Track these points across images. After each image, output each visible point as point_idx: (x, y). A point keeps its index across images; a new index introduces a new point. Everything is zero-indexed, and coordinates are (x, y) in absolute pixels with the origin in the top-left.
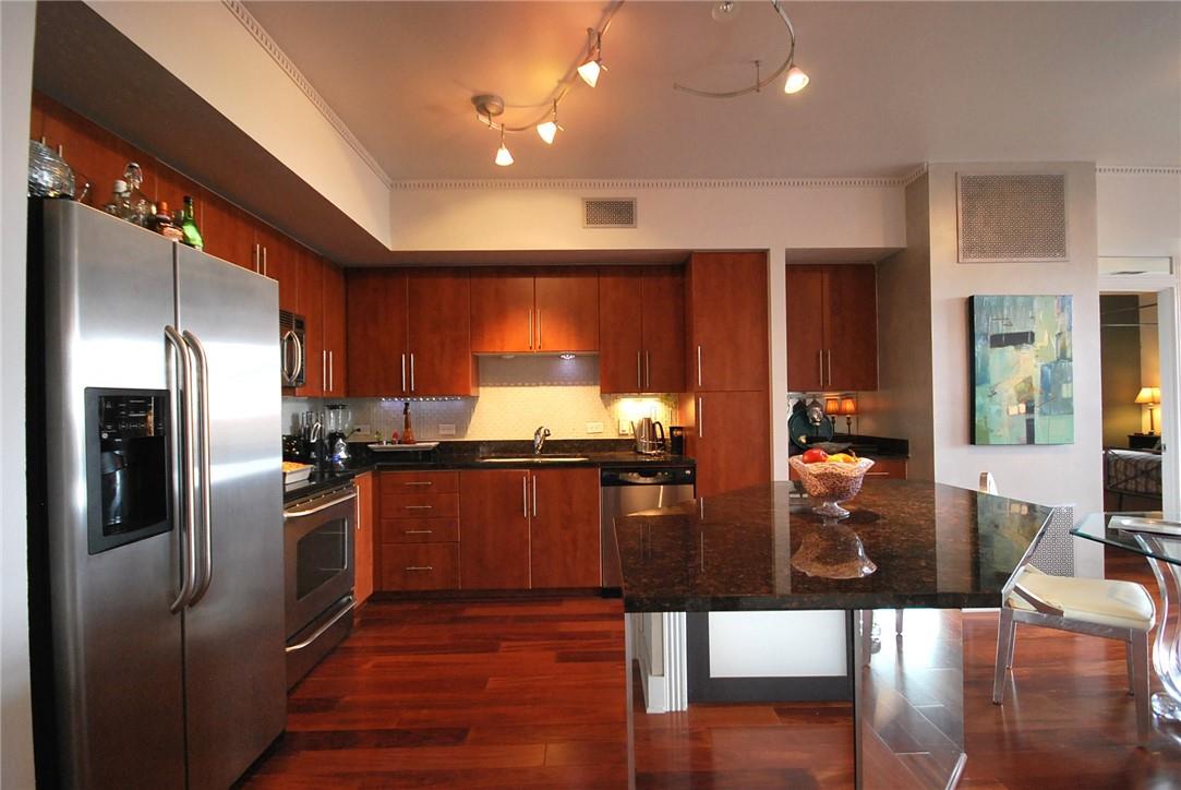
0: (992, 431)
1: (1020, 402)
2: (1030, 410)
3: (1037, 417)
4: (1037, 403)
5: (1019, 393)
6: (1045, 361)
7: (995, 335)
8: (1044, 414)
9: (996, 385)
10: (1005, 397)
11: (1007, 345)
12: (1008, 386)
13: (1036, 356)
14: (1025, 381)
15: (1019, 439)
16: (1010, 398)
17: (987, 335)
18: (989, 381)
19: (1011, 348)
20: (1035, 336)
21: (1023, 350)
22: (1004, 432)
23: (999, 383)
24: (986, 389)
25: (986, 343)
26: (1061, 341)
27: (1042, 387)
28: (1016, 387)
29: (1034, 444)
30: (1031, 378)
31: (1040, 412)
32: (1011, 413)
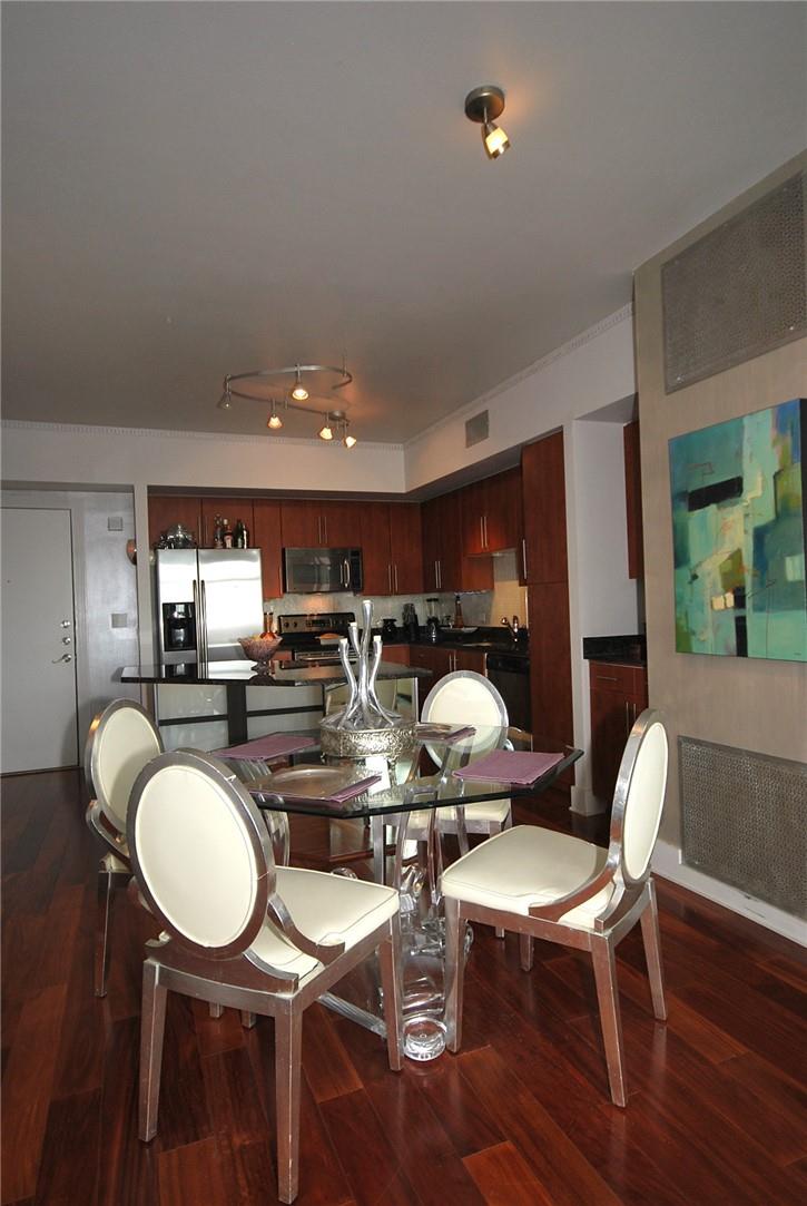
0: (694, 633)
1: (727, 591)
2: (740, 601)
3: (749, 612)
4: (748, 591)
5: (726, 576)
6: (760, 522)
7: (693, 492)
8: (759, 608)
9: (697, 566)
10: (708, 582)
11: (708, 505)
12: (711, 566)
13: (746, 516)
14: (731, 557)
15: (727, 647)
16: (714, 584)
17: (686, 492)
18: (689, 560)
19: (713, 507)
20: (745, 481)
21: (729, 509)
22: (709, 635)
23: (699, 564)
24: (685, 573)
25: (684, 505)
26: (783, 483)
27: (755, 565)
28: (720, 566)
29: (746, 656)
30: (739, 551)
31: (754, 605)
32: (716, 607)
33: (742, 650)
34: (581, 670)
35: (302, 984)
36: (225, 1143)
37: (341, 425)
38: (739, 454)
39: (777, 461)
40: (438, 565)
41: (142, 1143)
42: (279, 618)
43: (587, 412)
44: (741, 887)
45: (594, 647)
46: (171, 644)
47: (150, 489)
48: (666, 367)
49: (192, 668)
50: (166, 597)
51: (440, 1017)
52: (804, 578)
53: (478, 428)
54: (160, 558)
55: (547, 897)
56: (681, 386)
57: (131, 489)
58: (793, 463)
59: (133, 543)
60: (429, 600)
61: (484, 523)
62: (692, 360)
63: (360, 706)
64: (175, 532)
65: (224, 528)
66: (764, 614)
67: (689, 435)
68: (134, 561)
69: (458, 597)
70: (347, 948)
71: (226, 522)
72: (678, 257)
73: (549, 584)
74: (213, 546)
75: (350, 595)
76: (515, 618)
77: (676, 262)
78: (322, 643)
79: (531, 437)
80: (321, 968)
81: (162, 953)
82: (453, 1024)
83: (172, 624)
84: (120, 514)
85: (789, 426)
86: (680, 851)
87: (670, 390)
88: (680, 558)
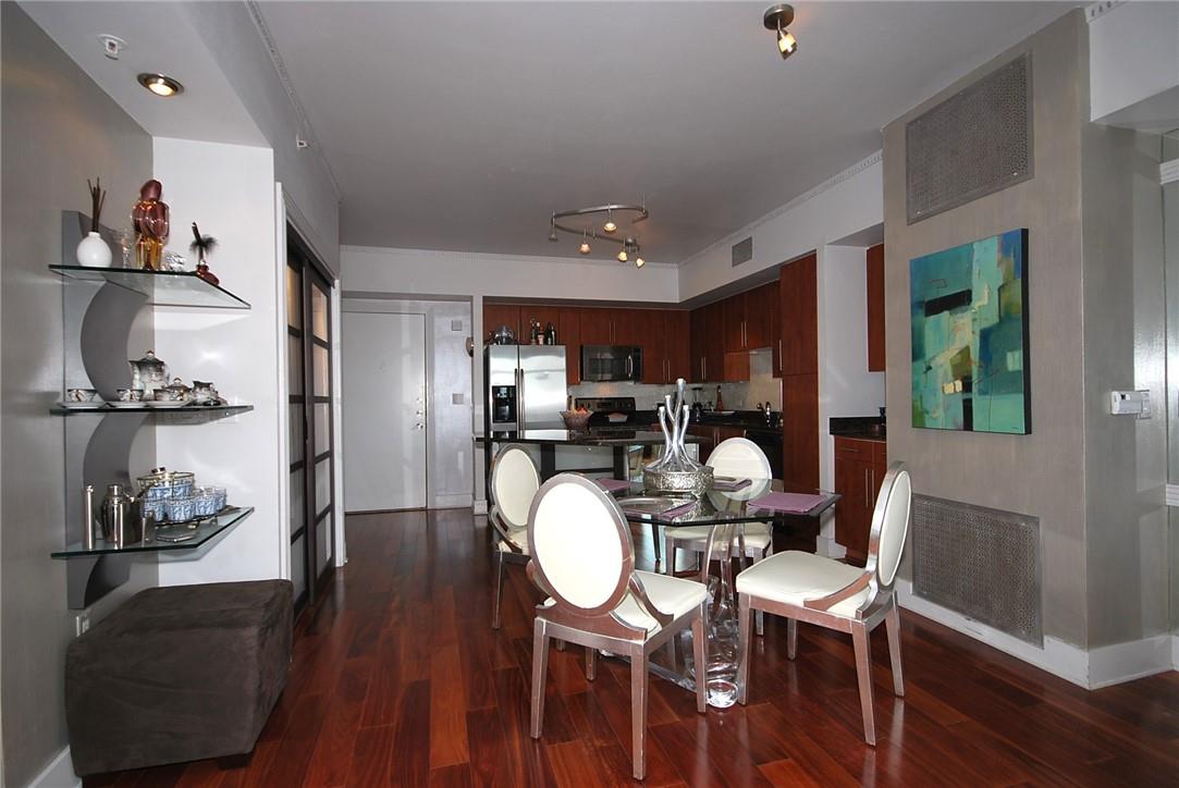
0: (927, 413)
1: (956, 379)
2: (967, 387)
3: (974, 396)
4: (975, 378)
5: (956, 368)
6: (986, 325)
7: (929, 302)
8: (983, 392)
9: (931, 359)
10: (940, 372)
11: (942, 311)
12: (943, 359)
13: (974, 320)
14: (961, 352)
15: (955, 423)
16: (946, 373)
17: (922, 302)
18: (924, 355)
19: (946, 313)
20: (974, 293)
21: (959, 315)
22: (940, 413)
23: (934, 357)
24: (921, 365)
25: (921, 312)
26: (1005, 295)
27: (980, 358)
28: (951, 360)
29: (972, 430)
30: (967, 348)
31: (979, 390)
32: (947, 392)
33: (968, 424)
34: (827, 444)
35: (649, 636)
36: (589, 744)
37: (634, 249)
38: (969, 271)
39: (1001, 277)
40: (703, 361)
41: (534, 739)
42: (576, 400)
43: (837, 239)
44: (963, 612)
45: (838, 425)
46: (498, 417)
47: (485, 299)
48: (908, 202)
49: (513, 434)
50: (494, 381)
51: (732, 680)
52: (1022, 369)
53: (743, 251)
54: (491, 351)
55: (817, 594)
56: (919, 219)
57: (470, 299)
58: (1014, 279)
59: (471, 340)
60: (695, 389)
61: (744, 326)
62: (930, 198)
63: (673, 455)
64: (500, 331)
65: (537, 329)
66: (988, 397)
67: (926, 257)
68: (471, 354)
69: (719, 387)
70: (675, 618)
71: (538, 324)
72: (921, 118)
73: (801, 374)
74: (529, 343)
75: (631, 383)
76: (768, 403)
77: (919, 122)
78: (611, 420)
79: (788, 258)
80: (660, 628)
81: (548, 613)
82: (743, 685)
83: (499, 402)
84: (460, 318)
85: (1012, 250)
86: (911, 584)
87: (911, 222)
88: (917, 353)
